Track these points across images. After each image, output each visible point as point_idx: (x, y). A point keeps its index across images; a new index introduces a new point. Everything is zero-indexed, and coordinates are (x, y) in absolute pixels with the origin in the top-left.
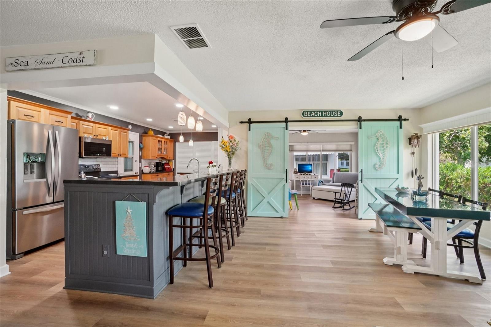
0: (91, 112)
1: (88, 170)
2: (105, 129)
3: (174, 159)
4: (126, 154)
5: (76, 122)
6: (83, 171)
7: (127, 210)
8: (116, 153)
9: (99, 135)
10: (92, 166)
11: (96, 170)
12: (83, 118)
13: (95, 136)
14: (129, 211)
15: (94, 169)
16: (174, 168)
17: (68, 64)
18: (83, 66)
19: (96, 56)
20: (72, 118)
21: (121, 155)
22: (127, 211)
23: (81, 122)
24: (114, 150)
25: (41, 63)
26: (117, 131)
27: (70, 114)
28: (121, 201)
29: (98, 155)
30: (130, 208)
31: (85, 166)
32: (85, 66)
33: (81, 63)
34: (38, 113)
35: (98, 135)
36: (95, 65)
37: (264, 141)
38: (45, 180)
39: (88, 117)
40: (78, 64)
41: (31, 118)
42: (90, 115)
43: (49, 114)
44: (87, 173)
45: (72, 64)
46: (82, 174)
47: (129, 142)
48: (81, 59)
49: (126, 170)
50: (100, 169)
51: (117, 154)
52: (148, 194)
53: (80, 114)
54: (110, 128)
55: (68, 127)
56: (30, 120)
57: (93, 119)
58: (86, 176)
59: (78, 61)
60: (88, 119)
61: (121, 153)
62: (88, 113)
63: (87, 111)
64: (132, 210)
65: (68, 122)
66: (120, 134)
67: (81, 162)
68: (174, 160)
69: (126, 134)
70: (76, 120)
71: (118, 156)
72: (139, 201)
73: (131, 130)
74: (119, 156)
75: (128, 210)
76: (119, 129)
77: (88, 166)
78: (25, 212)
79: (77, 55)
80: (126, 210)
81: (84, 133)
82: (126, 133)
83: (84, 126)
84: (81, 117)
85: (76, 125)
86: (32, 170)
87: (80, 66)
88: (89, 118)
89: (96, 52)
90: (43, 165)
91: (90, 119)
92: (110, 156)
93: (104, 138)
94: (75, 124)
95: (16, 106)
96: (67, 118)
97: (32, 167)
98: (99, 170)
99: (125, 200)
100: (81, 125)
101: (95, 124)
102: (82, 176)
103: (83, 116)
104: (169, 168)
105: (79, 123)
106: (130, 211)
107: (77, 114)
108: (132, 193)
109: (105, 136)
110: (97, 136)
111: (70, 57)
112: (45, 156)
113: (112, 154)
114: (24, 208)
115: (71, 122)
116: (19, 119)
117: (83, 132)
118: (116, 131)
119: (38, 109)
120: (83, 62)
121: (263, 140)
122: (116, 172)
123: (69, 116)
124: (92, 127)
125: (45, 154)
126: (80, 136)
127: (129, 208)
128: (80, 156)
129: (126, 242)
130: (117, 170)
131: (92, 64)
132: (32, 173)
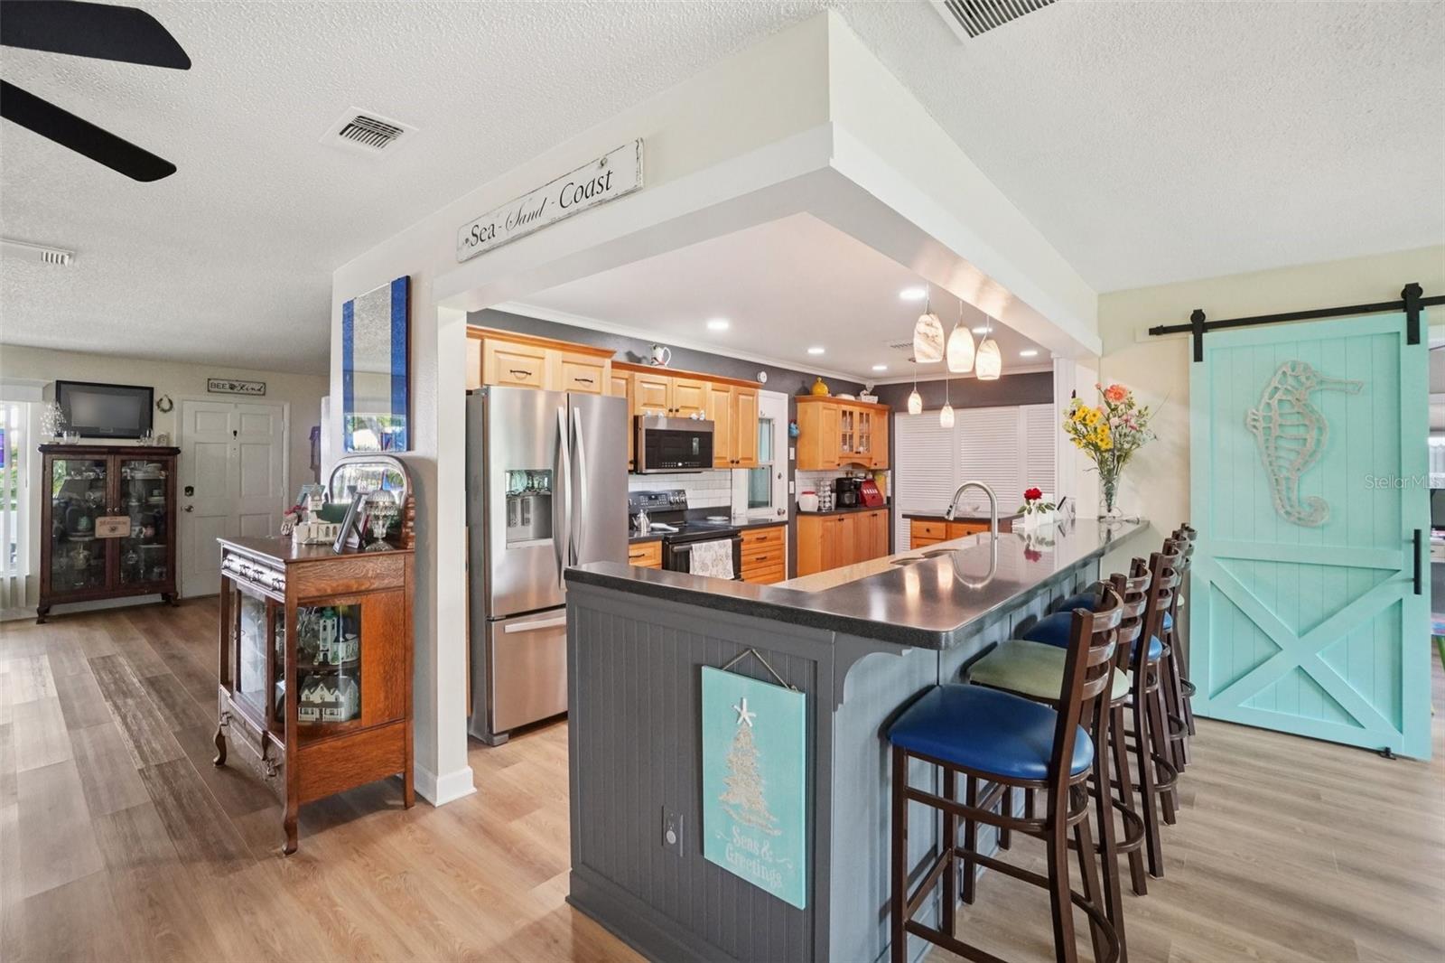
0: (662, 346)
1: (655, 506)
2: (697, 390)
3: (891, 466)
4: (751, 459)
5: (626, 377)
6: (644, 511)
7: (739, 710)
8: (725, 458)
9: (682, 407)
10: (666, 495)
11: (675, 507)
12: (644, 364)
13: (671, 411)
14: (745, 714)
15: (671, 503)
16: (889, 494)
17: (574, 207)
18: (609, 201)
19: (641, 160)
20: (616, 365)
21: (738, 462)
22: (739, 715)
23: (638, 375)
24: (720, 449)
25: (519, 221)
26: (728, 392)
27: (610, 357)
28: (721, 668)
29: (680, 464)
30: (748, 702)
31: (652, 497)
32: (614, 199)
33: (606, 195)
34: (539, 361)
35: (678, 408)
36: (641, 189)
37: (1274, 402)
38: (550, 542)
39: (655, 358)
40: (597, 198)
41: (525, 378)
42: (659, 353)
43: (563, 362)
44: (654, 516)
45: (584, 202)
46: (642, 519)
47: (761, 420)
48: (603, 182)
49: (752, 505)
50: (685, 503)
51: (729, 460)
52: (816, 662)
53: (638, 353)
54: (709, 385)
55: (604, 393)
56: (525, 382)
57: (666, 364)
58: (651, 522)
59: (598, 188)
60: (655, 366)
61: (740, 457)
62: (655, 348)
63: (652, 343)
64: (754, 715)
65: (603, 377)
66: (736, 400)
67: (637, 485)
68: (890, 472)
69: (751, 398)
70: (627, 372)
71: (731, 465)
72: (783, 686)
73: (766, 387)
74: (734, 465)
75: (742, 709)
76: (732, 387)
77: (657, 496)
78: (512, 627)
79: (595, 173)
80: (735, 707)
81: (645, 405)
82: (751, 395)
83: (646, 386)
84: (639, 360)
85: (627, 384)
86: (526, 516)
87: (601, 202)
88: (657, 363)
89: (641, 144)
90: (546, 501)
91: (660, 364)
92: (711, 467)
93: (694, 416)
94: (624, 382)
95: (496, 351)
96: (602, 367)
97: (525, 509)
98: (683, 507)
99: (731, 670)
100: (637, 384)
101: (670, 378)
102: (640, 524)
103: (645, 358)
104: (873, 497)
105: (633, 377)
106: (750, 717)
107: (630, 355)
108: (755, 648)
109: (697, 408)
110: (677, 411)
111: (577, 185)
112: (553, 474)
113: (715, 462)
114: (509, 617)
115: (612, 377)
116: (501, 383)
117: (642, 402)
118: (726, 394)
119: (539, 351)
120: (607, 189)
121: (1271, 398)
122: (726, 511)
123: (608, 362)
124: (663, 387)
125: (550, 471)
126: (636, 414)
127: (745, 701)
128: (636, 470)
129: (734, 828)
130: (728, 504)
131: (630, 187)
132: (525, 522)
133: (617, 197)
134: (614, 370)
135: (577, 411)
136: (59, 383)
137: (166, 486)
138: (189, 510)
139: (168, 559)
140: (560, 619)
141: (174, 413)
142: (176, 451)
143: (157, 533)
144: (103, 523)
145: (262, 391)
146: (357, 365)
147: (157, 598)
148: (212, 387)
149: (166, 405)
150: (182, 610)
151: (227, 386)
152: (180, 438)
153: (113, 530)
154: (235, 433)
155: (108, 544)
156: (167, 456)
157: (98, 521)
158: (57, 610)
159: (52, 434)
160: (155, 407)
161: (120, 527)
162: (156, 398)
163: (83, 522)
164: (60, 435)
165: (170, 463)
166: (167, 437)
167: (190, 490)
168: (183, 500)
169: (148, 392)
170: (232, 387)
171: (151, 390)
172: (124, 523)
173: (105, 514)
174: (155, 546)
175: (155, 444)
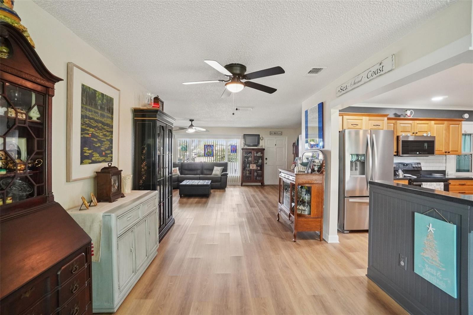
0: (409, 109)
1: (406, 168)
2: (427, 125)
4: (457, 151)
5: (394, 122)
6: (401, 170)
7: (428, 227)
8: (442, 151)
9: (419, 132)
10: (411, 164)
11: (416, 169)
12: (402, 117)
13: (413, 133)
14: (431, 228)
15: (413, 167)
17: (372, 78)
18: (383, 74)
19: (394, 61)
20: (389, 119)
21: (449, 152)
22: (429, 228)
23: (398, 122)
24: (438, 146)
25: (354, 84)
26: (443, 124)
27: (387, 117)
28: (422, 214)
29: (418, 153)
30: (432, 225)
31: (404, 164)
32: (384, 74)
33: (382, 73)
34: (361, 121)
35: (417, 132)
36: (394, 69)
38: (364, 176)
39: (406, 115)
40: (379, 74)
41: (356, 126)
42: (408, 113)
43: (369, 120)
44: (405, 171)
45: (375, 76)
46: (400, 172)
47: (465, 135)
48: (381, 69)
49: (458, 170)
50: (421, 168)
51: (444, 151)
52: (461, 216)
53: (399, 113)
54: (433, 122)
55: (384, 129)
56: (356, 127)
57: (411, 116)
58: (404, 174)
59: (379, 71)
60: (407, 117)
61: (450, 150)
62: (406, 111)
63: (405, 109)
64: (435, 229)
65: (384, 124)
66: (448, 127)
67: (397, 160)
69: (458, 126)
70: (394, 121)
71: (445, 154)
72: (446, 222)
73: (467, 120)
74: (447, 153)
75: (429, 226)
76: (446, 122)
77: (407, 165)
78: (351, 200)
79: (378, 67)
80: (427, 226)
81: (401, 132)
82: (458, 125)
83: (402, 125)
84: (399, 116)
85: (394, 125)
86: (356, 168)
87: (380, 75)
88: (407, 116)
89: (393, 56)
90: (363, 164)
91: (409, 116)
92: (433, 154)
93: (425, 135)
94: (393, 124)
95: (347, 119)
96: (384, 120)
97: (356, 166)
98: (419, 169)
99: (426, 215)
100: (398, 125)
101: (413, 121)
102: (399, 174)
103: (402, 115)
105: (396, 122)
106: (433, 230)
107: (395, 115)
108: (436, 208)
109: (427, 132)
110: (416, 133)
111: (372, 71)
112: (365, 155)
113: (436, 152)
114: (350, 197)
115: (388, 123)
116: (349, 128)
117: (401, 131)
118: (442, 125)
119: (361, 118)
120: (382, 71)
122: (443, 172)
123: (386, 118)
124: (410, 125)
125: (365, 154)
126: (398, 135)
127: (431, 224)
128: (397, 154)
129: (426, 265)
130: (445, 170)
131: (390, 70)
133: (386, 73)
134: (388, 121)
135: (374, 136)
136: (244, 135)
137: (262, 158)
138: (266, 164)
139: (262, 176)
140: (367, 200)
141: (263, 140)
142: (264, 149)
143: (260, 169)
144: (251, 166)
145: (281, 134)
146: (309, 125)
147: (260, 184)
148: (271, 134)
149: (262, 138)
150: (265, 187)
151: (274, 133)
152: (265, 146)
153: (253, 167)
154: (276, 145)
155: (252, 170)
156: (262, 150)
157: (251, 165)
158: (244, 184)
159: (243, 146)
160: (260, 139)
161: (254, 167)
162: (260, 137)
163: (248, 165)
164: (244, 146)
165: (263, 153)
166: (262, 146)
167: (266, 159)
168: (265, 161)
169: (258, 136)
170: (275, 133)
171: (259, 135)
172: (255, 166)
173: (251, 164)
174: (260, 172)
175: (260, 148)
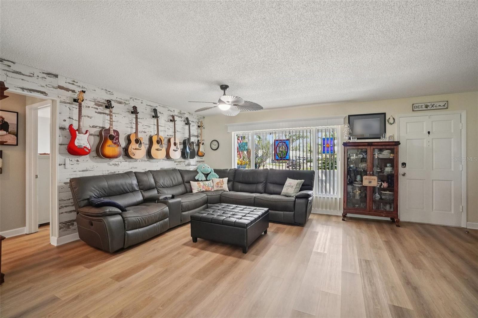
136: (349, 116)
137: (393, 162)
138: (404, 175)
139: (394, 202)
141: (395, 125)
142: (398, 143)
143: (389, 187)
144: (366, 179)
145: (446, 106)
147: (389, 219)
148: (415, 108)
149: (391, 121)
150: (401, 230)
151: (424, 106)
152: (399, 136)
153: (370, 182)
154: (429, 133)
155: (368, 189)
156: (394, 146)
157: (364, 177)
158: (349, 215)
159: (347, 138)
160: (387, 122)
161: (373, 181)
162: (387, 118)
163: (359, 178)
164: (350, 139)
165: (395, 150)
166: (392, 136)
167: (404, 164)
168: (401, 170)
169: (383, 115)
170: (427, 106)
171: (384, 114)
172: (375, 180)
173: (366, 175)
174: (388, 192)
175: (387, 140)
